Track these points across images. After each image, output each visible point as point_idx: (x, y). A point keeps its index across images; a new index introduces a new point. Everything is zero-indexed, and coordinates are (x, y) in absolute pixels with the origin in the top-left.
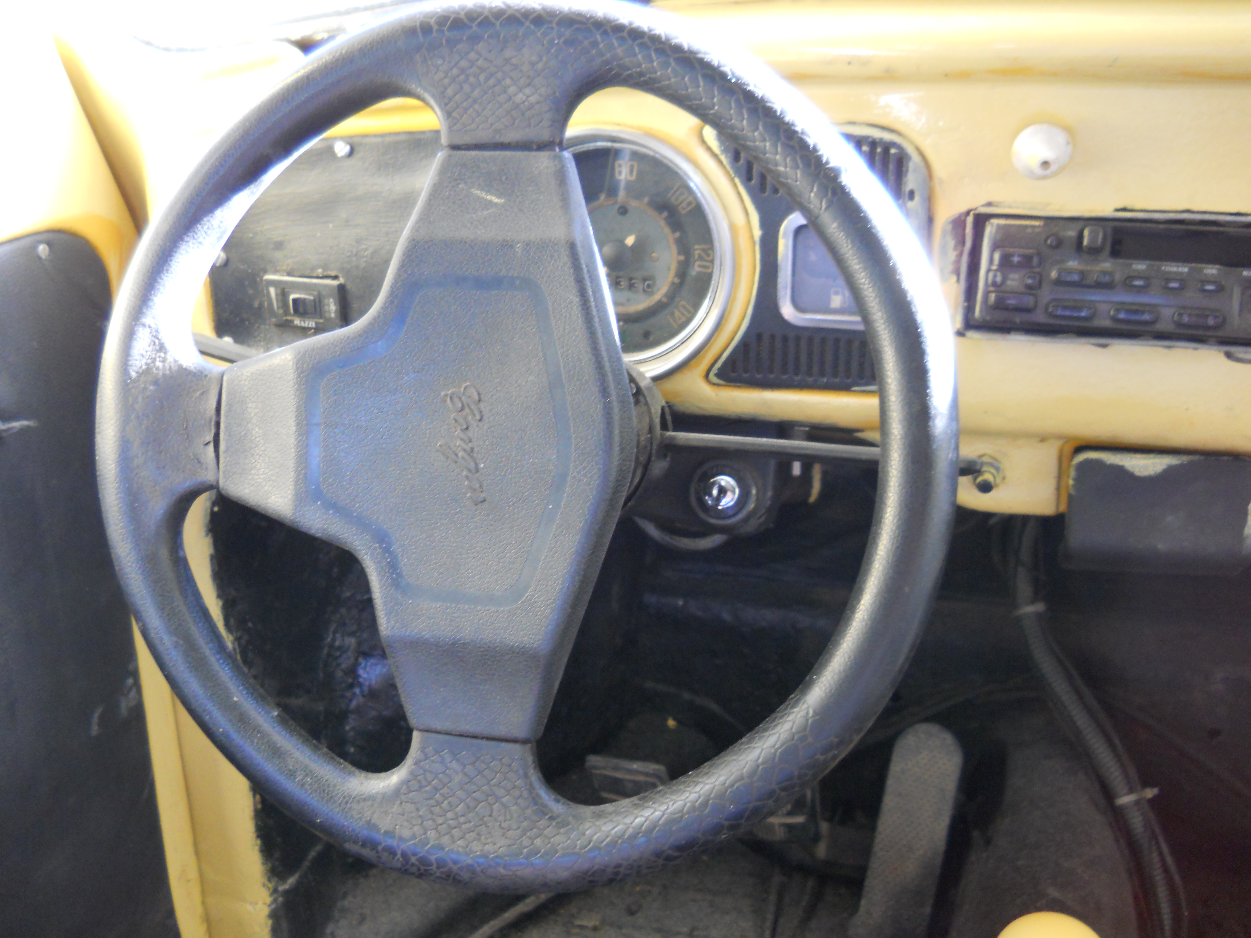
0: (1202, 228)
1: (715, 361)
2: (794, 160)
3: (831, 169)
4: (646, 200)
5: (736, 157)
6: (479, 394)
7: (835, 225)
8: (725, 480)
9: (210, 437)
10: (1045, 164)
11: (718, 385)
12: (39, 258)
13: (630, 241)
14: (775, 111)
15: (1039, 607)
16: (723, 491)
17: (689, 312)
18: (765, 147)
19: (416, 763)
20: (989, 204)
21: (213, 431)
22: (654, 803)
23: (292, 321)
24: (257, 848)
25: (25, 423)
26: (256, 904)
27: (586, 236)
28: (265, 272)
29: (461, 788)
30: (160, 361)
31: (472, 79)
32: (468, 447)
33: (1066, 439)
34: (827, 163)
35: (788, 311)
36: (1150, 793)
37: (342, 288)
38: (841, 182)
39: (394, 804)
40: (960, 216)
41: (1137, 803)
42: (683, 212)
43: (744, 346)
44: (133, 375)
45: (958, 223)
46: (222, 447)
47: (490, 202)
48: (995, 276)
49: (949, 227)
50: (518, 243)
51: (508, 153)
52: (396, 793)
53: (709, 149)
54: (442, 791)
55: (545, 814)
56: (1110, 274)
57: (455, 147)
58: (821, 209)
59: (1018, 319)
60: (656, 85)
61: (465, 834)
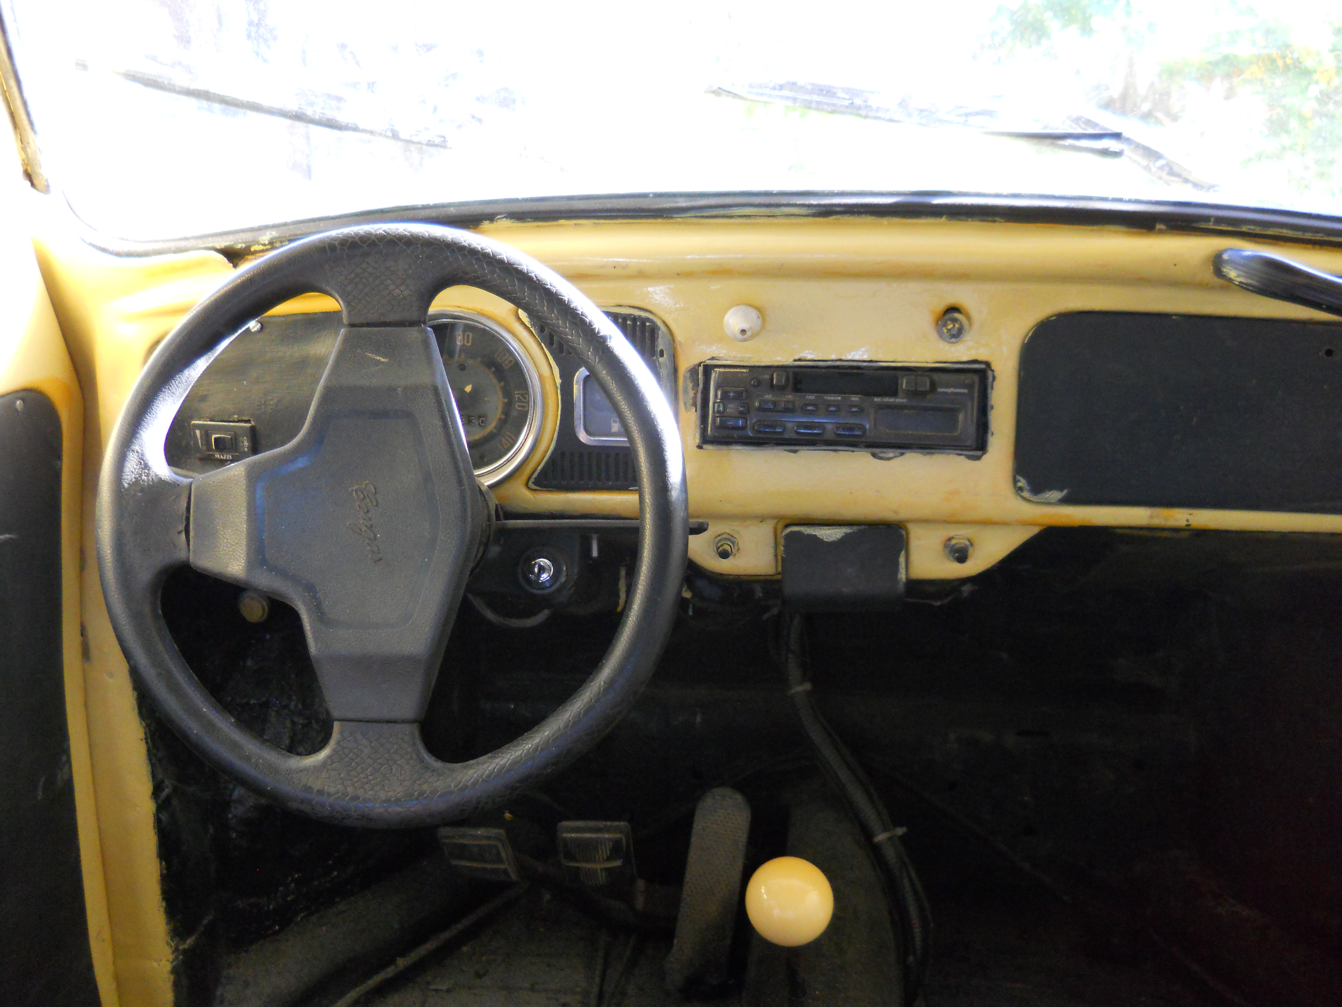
0: (849, 371)
1: (533, 472)
2: (577, 332)
3: (601, 337)
4: (479, 359)
5: (541, 330)
6: (375, 488)
7: (604, 372)
8: (544, 561)
9: (182, 527)
10: (743, 331)
11: (535, 490)
12: (16, 410)
13: (468, 389)
14: (565, 301)
15: (807, 686)
16: (542, 569)
17: (512, 439)
18: (559, 323)
19: (338, 743)
20: (713, 358)
21: (184, 524)
22: (502, 754)
23: (213, 455)
24: (162, 910)
25: (8, 536)
26: (161, 960)
27: (444, 382)
28: (192, 419)
29: (370, 757)
30: (145, 476)
31: (364, 280)
32: (368, 524)
33: (778, 518)
34: (598, 333)
35: (583, 437)
36: (900, 831)
37: (253, 429)
38: (607, 345)
39: (322, 772)
40: (695, 366)
41: (890, 839)
42: (506, 368)
43: (552, 462)
44: (126, 485)
45: (693, 371)
46: (192, 534)
47: (379, 360)
48: (719, 406)
49: (688, 375)
50: (399, 387)
51: (389, 329)
52: (324, 764)
53: (523, 323)
54: (356, 761)
55: (429, 769)
56: (793, 402)
57: (352, 325)
58: (596, 362)
59: (736, 434)
60: (488, 284)
61: (373, 787)
